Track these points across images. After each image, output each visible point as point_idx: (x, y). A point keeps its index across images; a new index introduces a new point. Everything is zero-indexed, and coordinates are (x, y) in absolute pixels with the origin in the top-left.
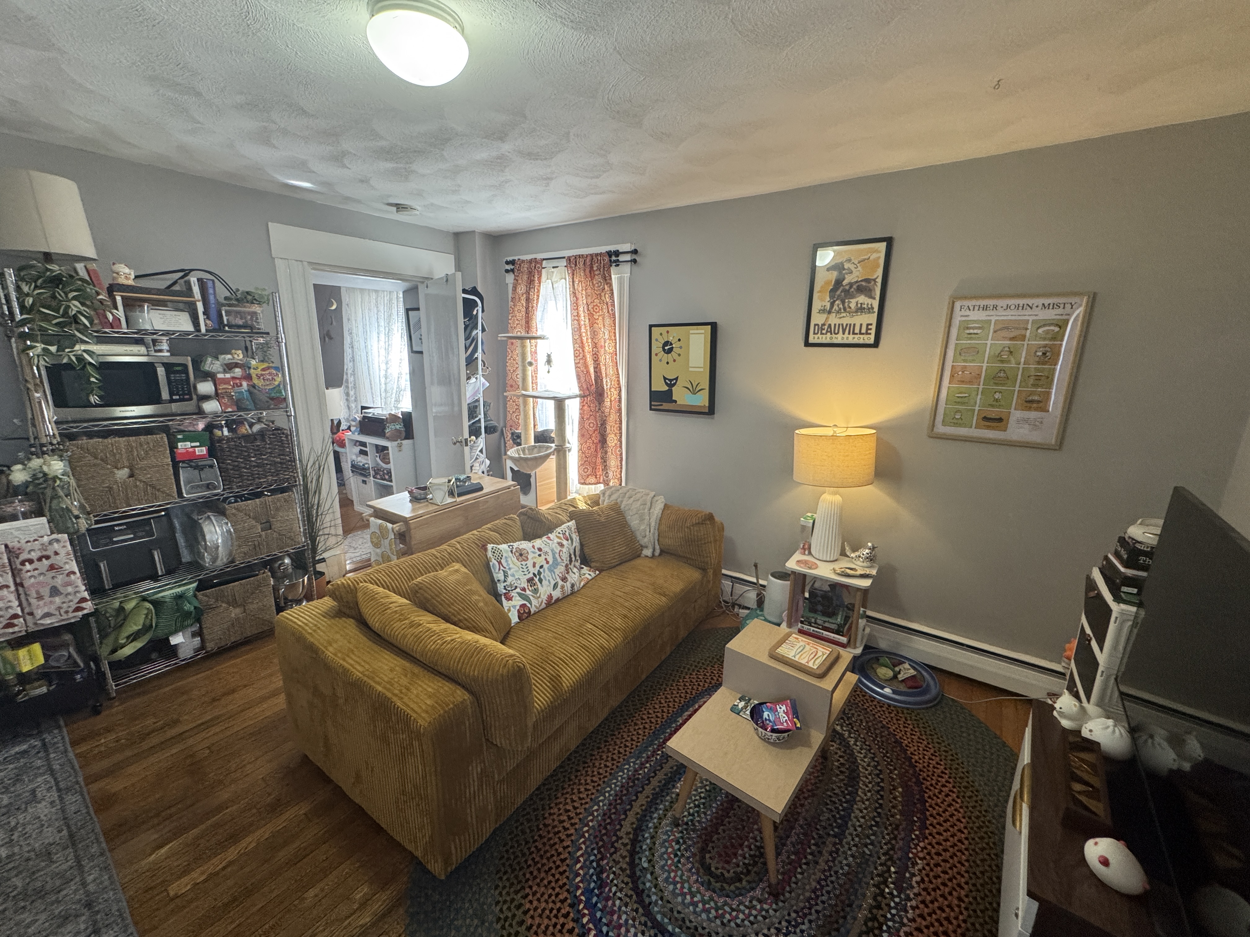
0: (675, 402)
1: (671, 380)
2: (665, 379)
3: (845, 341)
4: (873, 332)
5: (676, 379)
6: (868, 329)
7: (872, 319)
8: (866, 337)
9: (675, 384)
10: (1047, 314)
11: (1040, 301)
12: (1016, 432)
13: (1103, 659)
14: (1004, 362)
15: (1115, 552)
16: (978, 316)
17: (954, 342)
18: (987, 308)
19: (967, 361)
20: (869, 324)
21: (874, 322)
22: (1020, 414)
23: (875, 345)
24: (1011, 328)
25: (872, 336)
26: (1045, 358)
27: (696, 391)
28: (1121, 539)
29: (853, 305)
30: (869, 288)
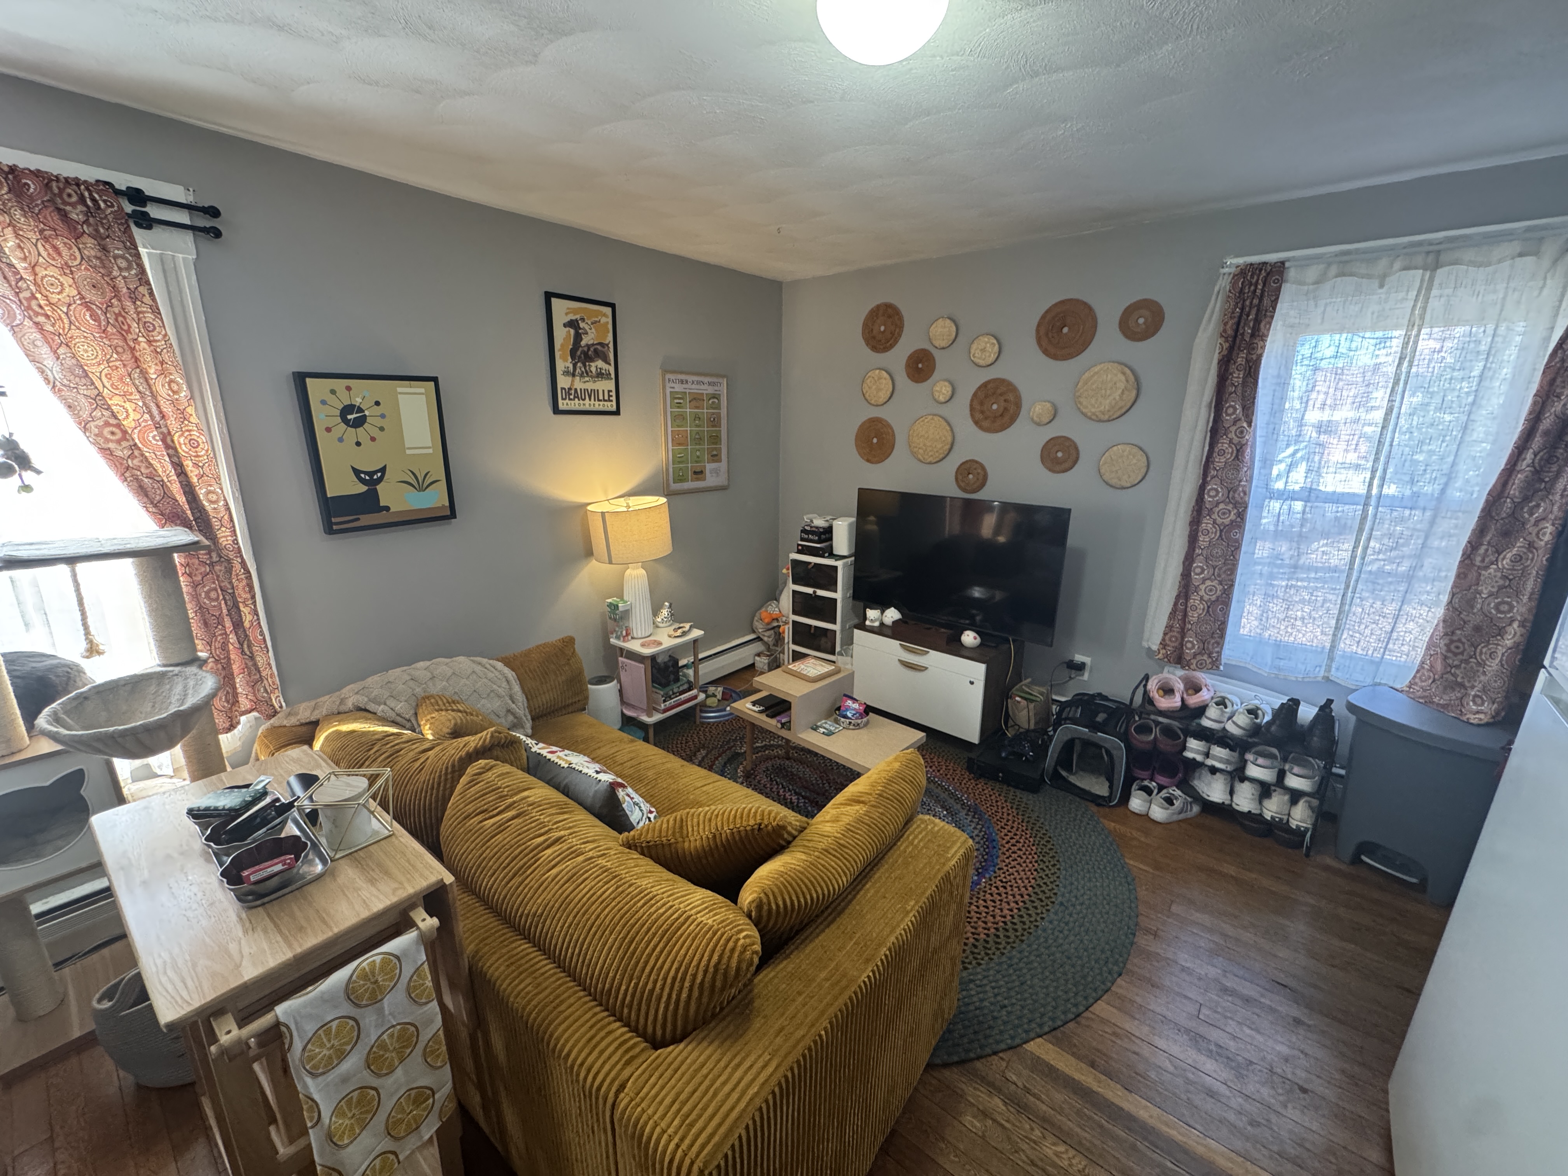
0: (387, 509)
1: (371, 474)
2: (357, 472)
3: (592, 408)
4: (614, 398)
5: (383, 470)
6: (610, 396)
7: (611, 385)
8: (609, 404)
9: (380, 480)
10: (710, 390)
11: (706, 380)
12: (711, 480)
13: (839, 595)
14: (697, 426)
15: (802, 539)
16: (678, 388)
17: (669, 409)
18: (682, 382)
19: (678, 426)
20: (609, 391)
21: (613, 389)
22: (709, 467)
23: (617, 413)
24: (696, 399)
25: (614, 403)
26: (715, 422)
27: (425, 485)
28: (804, 531)
29: (593, 369)
30: (604, 353)
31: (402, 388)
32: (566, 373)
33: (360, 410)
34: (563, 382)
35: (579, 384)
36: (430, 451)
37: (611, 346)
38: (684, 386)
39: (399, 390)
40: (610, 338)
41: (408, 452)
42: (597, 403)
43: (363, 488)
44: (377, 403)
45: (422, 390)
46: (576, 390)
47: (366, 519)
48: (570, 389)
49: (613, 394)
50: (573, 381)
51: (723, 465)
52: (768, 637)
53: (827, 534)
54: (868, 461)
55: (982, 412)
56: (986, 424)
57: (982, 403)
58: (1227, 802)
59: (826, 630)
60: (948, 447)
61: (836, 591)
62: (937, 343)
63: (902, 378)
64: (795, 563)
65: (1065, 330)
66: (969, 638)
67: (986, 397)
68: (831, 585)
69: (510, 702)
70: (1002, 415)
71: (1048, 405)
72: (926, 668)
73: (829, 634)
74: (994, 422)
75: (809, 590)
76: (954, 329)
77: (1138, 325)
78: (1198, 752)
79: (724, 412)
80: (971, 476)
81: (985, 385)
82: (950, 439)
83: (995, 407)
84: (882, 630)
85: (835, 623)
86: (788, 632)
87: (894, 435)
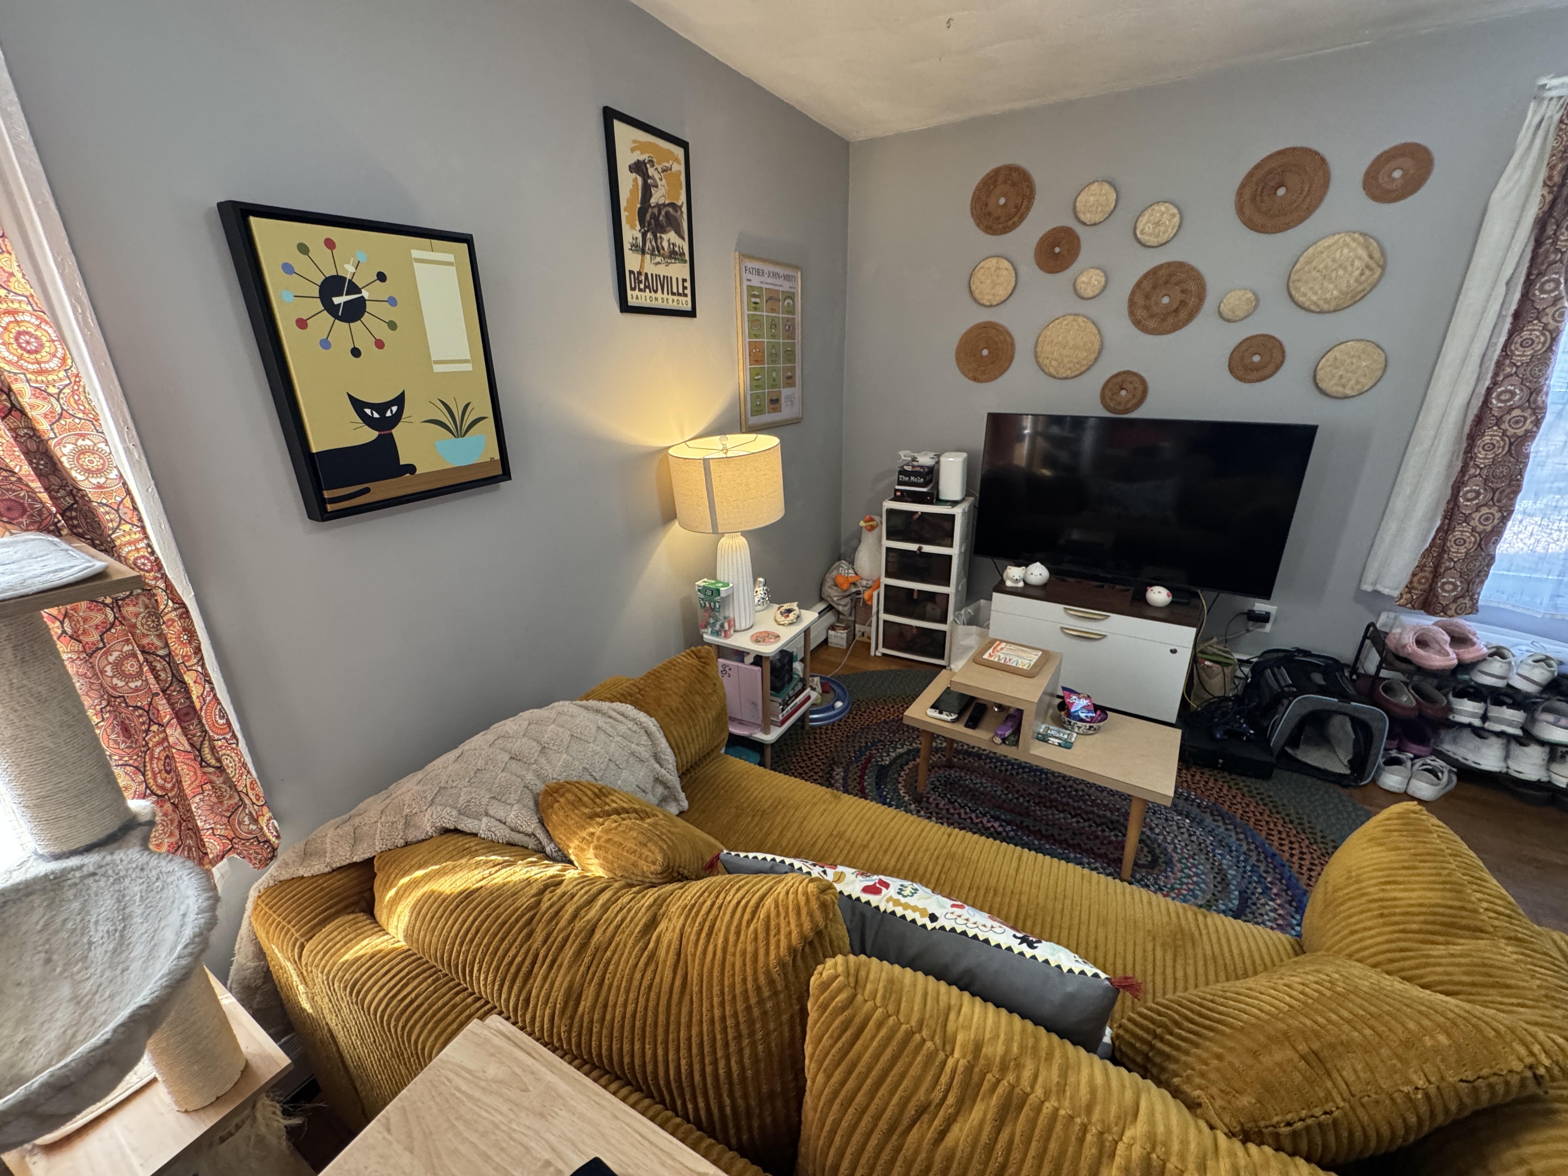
0: (411, 469)
1: (381, 408)
2: (358, 405)
3: (665, 306)
4: (688, 292)
5: (400, 401)
6: (685, 288)
7: (685, 270)
8: (684, 299)
9: (397, 417)
10: (786, 286)
11: (782, 271)
12: (787, 412)
13: (955, 551)
14: (773, 336)
15: (900, 483)
16: (756, 281)
17: (746, 312)
18: (759, 272)
19: (756, 336)
20: (684, 280)
21: (688, 278)
22: (785, 392)
23: (692, 314)
24: (773, 298)
25: (689, 298)
26: (790, 332)
27: (465, 427)
28: (902, 472)
29: (665, 244)
30: (676, 219)
31: (419, 249)
32: (634, 247)
33: (354, 288)
34: (632, 262)
35: (651, 268)
36: (469, 367)
37: (684, 209)
38: (762, 279)
39: (416, 254)
40: (682, 199)
41: (438, 368)
42: (670, 297)
43: (369, 435)
44: (381, 277)
45: (450, 258)
46: (646, 274)
47: (381, 490)
48: (639, 273)
49: (688, 284)
50: (643, 261)
51: (796, 391)
52: (844, 607)
53: (931, 475)
54: (975, 379)
55: (1147, 308)
56: (1152, 324)
57: (1147, 297)
58: (1504, 770)
59: (932, 595)
60: (1093, 356)
61: (951, 546)
62: (1087, 218)
63: (1030, 269)
64: (891, 512)
65: (1281, 192)
66: (1159, 595)
67: (1155, 287)
68: (946, 538)
69: (657, 766)
70: (1176, 311)
71: (1250, 295)
72: (1105, 636)
73: (938, 599)
74: (1164, 320)
75: (913, 547)
76: (1114, 196)
77: (1394, 180)
78: (1473, 715)
79: (798, 318)
80: (1123, 393)
81: (1154, 272)
82: (1097, 346)
83: (1166, 300)
84: (1028, 591)
85: (948, 584)
86: (877, 600)
87: (1013, 344)
